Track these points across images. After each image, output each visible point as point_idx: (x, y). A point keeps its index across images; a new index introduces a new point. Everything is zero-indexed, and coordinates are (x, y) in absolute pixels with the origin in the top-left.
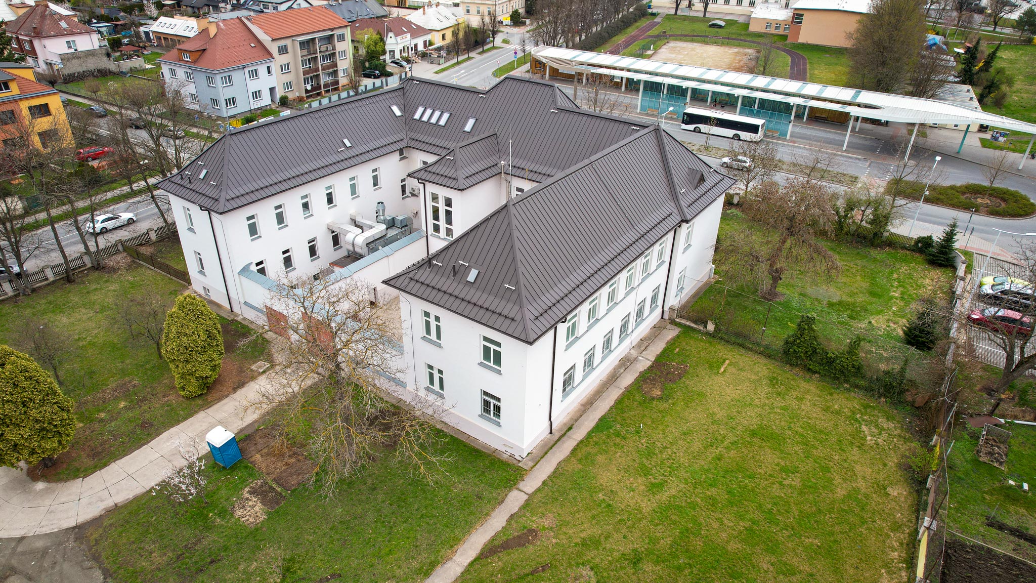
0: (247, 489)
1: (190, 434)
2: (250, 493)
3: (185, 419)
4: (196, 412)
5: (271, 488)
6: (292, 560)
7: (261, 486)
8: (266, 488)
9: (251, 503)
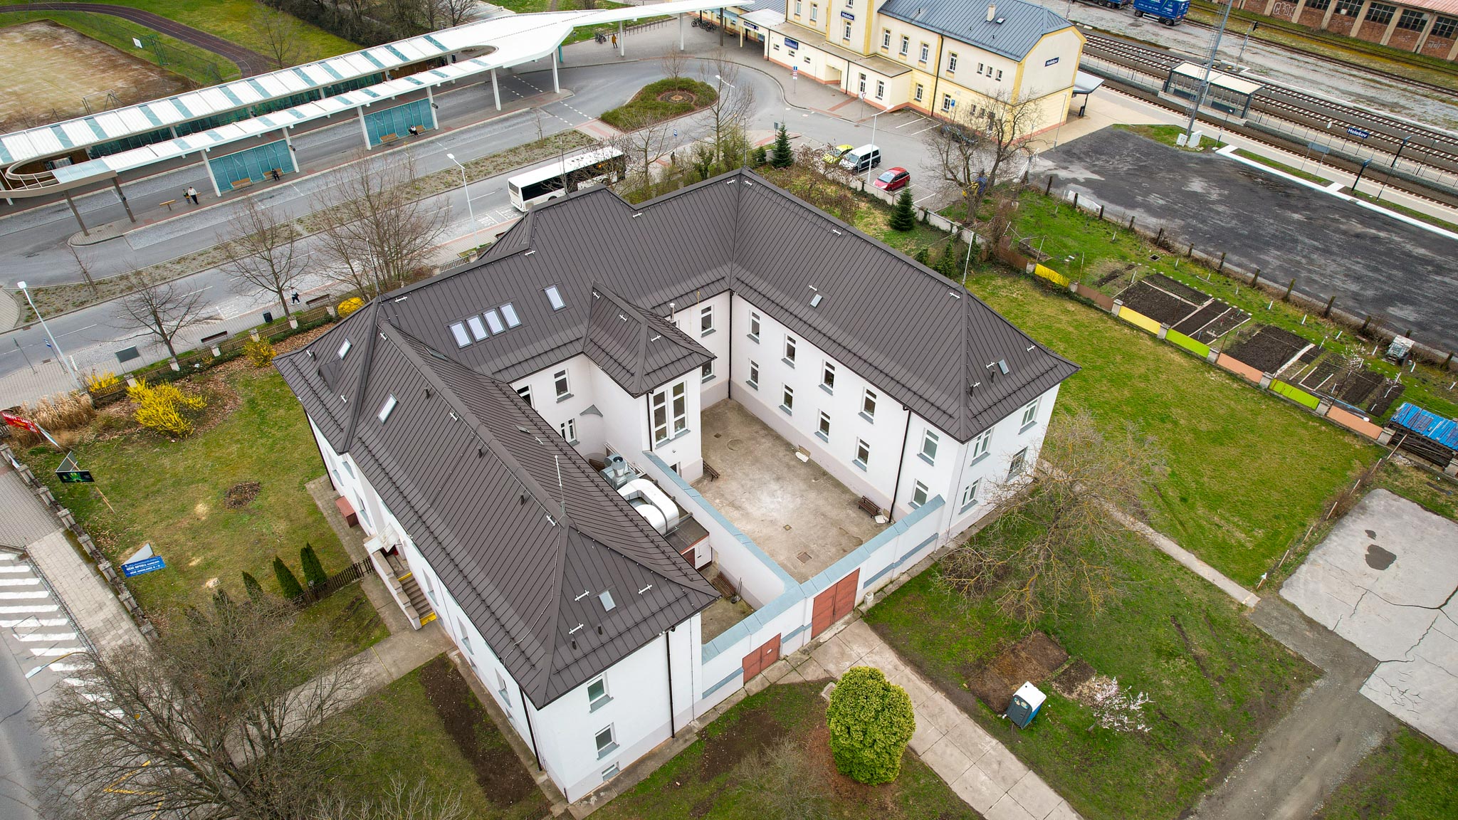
0: (1066, 695)
1: (968, 766)
2: (1071, 692)
3: (935, 776)
4: (922, 764)
5: (1064, 673)
6: (1159, 652)
7: (1060, 683)
8: (1064, 678)
9: (1086, 691)
